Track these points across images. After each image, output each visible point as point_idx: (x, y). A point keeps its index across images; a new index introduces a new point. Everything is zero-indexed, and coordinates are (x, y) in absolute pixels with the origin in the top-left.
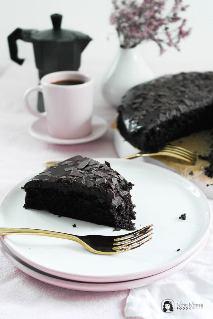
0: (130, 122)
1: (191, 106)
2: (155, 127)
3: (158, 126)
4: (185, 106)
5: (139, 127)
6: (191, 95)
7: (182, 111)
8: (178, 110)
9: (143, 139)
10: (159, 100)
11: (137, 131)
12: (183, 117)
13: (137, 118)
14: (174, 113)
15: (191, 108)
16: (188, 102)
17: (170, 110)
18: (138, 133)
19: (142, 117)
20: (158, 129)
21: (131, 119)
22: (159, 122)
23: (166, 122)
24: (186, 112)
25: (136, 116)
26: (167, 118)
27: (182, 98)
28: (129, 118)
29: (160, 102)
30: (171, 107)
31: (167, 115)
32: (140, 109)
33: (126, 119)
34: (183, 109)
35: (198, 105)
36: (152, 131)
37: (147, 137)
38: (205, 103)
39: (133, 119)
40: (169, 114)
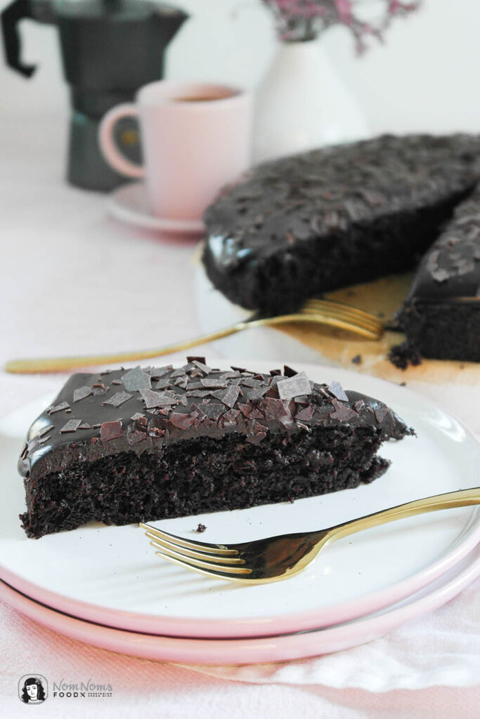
0: (224, 242)
1: (378, 205)
2: (281, 253)
3: (289, 251)
4: (361, 206)
5: (242, 253)
6: (385, 182)
7: (355, 216)
8: (342, 213)
9: (249, 282)
10: (303, 190)
11: (236, 263)
12: (355, 235)
13: (241, 233)
14: (333, 220)
15: (380, 211)
16: (371, 197)
17: (322, 213)
18: (240, 267)
19: (252, 230)
20: (288, 257)
21: (226, 234)
22: (291, 241)
23: (309, 241)
24: (363, 221)
25: (239, 228)
26: (312, 231)
27: (361, 190)
28: (220, 234)
29: (304, 197)
30: (326, 206)
31: (314, 225)
32: (251, 212)
33: (216, 236)
34: (355, 211)
35: (397, 205)
36: (275, 262)
37: (261, 275)
38: (417, 200)
39: (231, 236)
40: (320, 224)
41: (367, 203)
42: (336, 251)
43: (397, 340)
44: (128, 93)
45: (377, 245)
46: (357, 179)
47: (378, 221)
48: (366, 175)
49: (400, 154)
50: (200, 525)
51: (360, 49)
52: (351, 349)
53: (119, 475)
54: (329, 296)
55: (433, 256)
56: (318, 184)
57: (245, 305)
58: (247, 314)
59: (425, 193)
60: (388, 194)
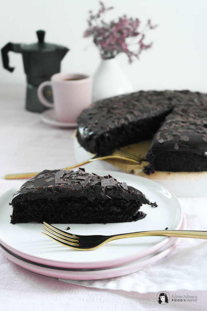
0: (84, 129)
1: (139, 116)
2: (104, 133)
3: (107, 132)
4: (132, 116)
5: (91, 133)
6: (141, 107)
7: (130, 120)
8: (126, 119)
9: (93, 144)
10: (112, 111)
11: (88, 137)
12: (130, 127)
13: (90, 126)
14: (123, 121)
15: (139, 118)
16: (136, 113)
17: (119, 119)
18: (90, 138)
19: (94, 125)
20: (107, 135)
21: (85, 127)
22: (108, 129)
23: (114, 129)
24: (134, 121)
25: (89, 124)
26: (115, 125)
27: (132, 110)
28: (83, 127)
29: (112, 113)
30: (120, 116)
31: (116, 123)
32: (93, 119)
33: (81, 127)
34: (130, 118)
35: (145, 116)
36: (102, 137)
37: (97, 141)
38: (153, 114)
39: (86, 127)
40: (118, 123)
41: (135, 115)
42: (124, 133)
43: (146, 164)
44: (48, 77)
45: (138, 130)
46: (131, 107)
47: (139, 121)
48: (134, 105)
49: (146, 98)
50: (68, 227)
51: (130, 61)
52: (130, 167)
53: (42, 206)
54: (121, 149)
55: (158, 134)
56: (117, 108)
57: (92, 152)
58: (93, 155)
59: (155, 112)
60: (142, 111)
